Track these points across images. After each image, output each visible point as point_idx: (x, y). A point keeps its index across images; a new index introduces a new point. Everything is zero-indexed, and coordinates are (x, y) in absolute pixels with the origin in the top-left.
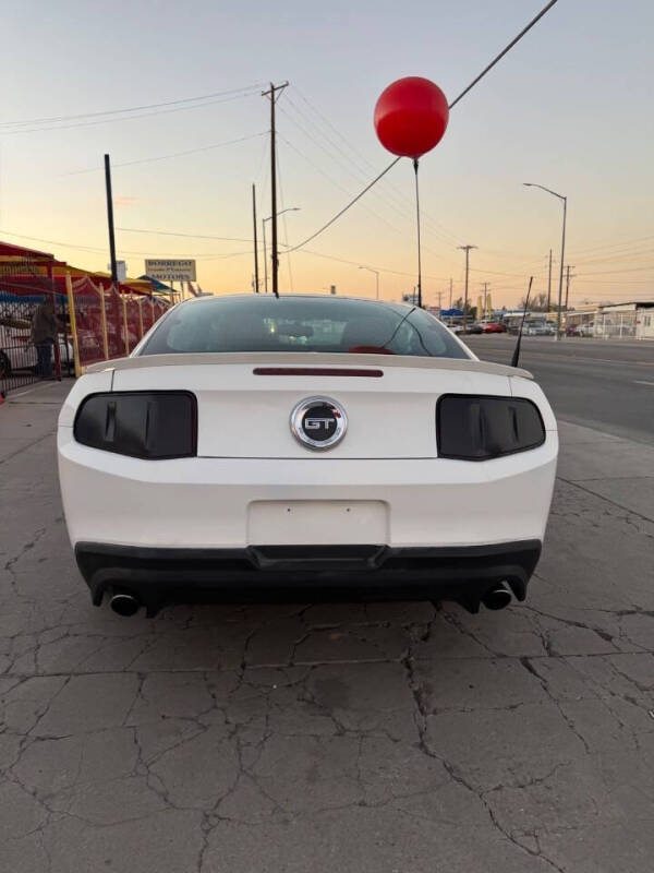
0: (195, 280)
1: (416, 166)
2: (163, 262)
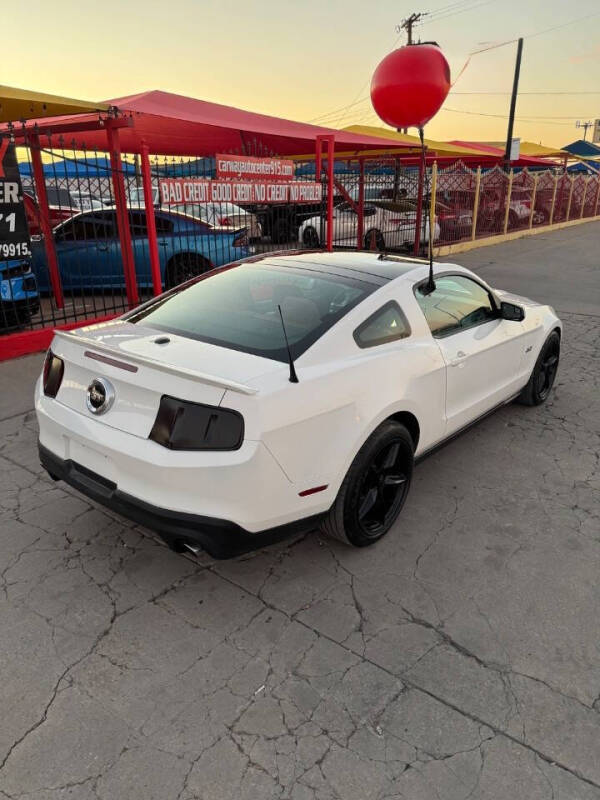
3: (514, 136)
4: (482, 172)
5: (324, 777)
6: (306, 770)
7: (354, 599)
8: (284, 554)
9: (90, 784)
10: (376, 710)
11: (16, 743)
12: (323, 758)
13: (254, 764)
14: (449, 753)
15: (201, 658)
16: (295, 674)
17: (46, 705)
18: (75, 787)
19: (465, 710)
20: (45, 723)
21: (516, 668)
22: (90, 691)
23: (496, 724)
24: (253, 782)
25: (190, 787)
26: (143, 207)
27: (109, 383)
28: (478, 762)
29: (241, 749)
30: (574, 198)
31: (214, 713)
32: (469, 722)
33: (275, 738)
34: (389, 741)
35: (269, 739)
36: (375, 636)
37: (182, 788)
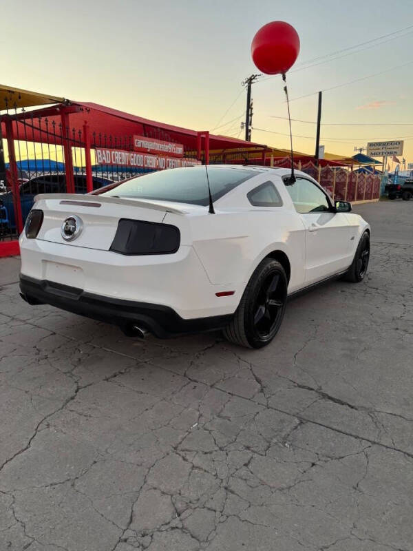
0: (401, 155)
1: (284, 79)
2: (379, 144)
3: (320, 144)
4: (302, 165)
5: (252, 473)
6: (237, 470)
7: (254, 375)
8: (200, 354)
9: (69, 484)
10: (283, 434)
11: (7, 461)
12: (249, 462)
13: (197, 467)
14: (342, 455)
15: (147, 410)
16: (219, 416)
17: (30, 438)
18: (57, 486)
19: (348, 432)
20: (30, 449)
21: (378, 409)
22: (63, 430)
23: (372, 439)
24: (198, 477)
25: (149, 482)
26: (85, 174)
27: (79, 218)
28: (365, 460)
29: (184, 459)
30: (359, 188)
31: (161, 440)
32: (353, 438)
33: (211, 453)
34: (296, 451)
35: (206, 453)
36: (273, 395)
37: (143, 483)
